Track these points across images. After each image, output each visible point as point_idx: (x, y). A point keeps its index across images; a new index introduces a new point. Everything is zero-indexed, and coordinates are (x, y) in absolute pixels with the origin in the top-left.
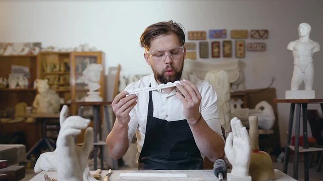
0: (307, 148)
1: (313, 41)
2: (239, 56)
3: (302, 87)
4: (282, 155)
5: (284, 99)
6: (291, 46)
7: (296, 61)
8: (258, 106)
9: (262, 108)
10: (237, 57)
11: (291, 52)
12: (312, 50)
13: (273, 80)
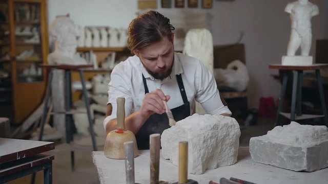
0: (301, 115)
1: (312, 4)
2: (205, 5)
3: (298, 53)
4: (250, 118)
5: (279, 65)
6: (289, 9)
7: (294, 25)
8: (231, 65)
9: (235, 68)
10: (203, 7)
11: (288, 14)
12: (311, 13)
13: (242, 35)
